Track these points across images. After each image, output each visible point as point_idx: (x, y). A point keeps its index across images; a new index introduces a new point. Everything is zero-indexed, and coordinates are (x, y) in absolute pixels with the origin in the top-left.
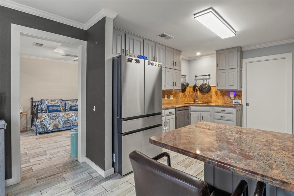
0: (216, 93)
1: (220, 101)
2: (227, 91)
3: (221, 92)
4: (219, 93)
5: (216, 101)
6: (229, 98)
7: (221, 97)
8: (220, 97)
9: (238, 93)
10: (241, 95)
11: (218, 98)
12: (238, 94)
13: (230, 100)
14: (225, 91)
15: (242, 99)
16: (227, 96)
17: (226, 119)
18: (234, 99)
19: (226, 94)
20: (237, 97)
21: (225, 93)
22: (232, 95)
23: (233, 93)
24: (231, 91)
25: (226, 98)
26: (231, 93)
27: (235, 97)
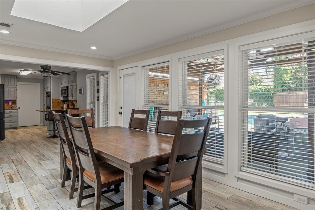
10: (16, 102)
12: (14, 102)
13: (8, 106)
15: (16, 105)
16: (6, 104)
17: (12, 116)
22: (10, 103)
23: (11, 101)
24: (9, 100)
26: (10, 101)
27: (12, 104)
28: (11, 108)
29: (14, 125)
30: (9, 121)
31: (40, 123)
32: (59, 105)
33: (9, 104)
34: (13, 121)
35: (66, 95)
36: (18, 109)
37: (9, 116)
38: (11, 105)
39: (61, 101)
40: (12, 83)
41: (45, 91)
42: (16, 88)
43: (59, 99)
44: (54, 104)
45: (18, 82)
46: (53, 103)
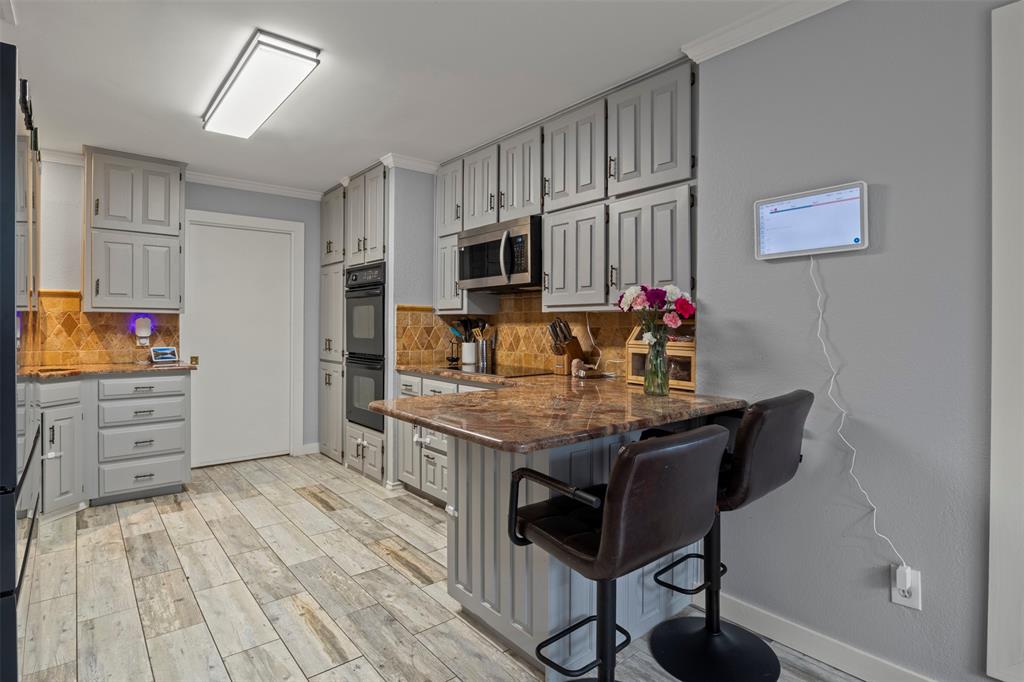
0: (69, 324)
1: (89, 354)
2: (118, 313)
3: (93, 317)
4: (83, 324)
5: (66, 356)
6: (129, 343)
7: (92, 338)
8: (89, 338)
9: (164, 324)
10: (176, 329)
11: (79, 345)
12: (165, 326)
13: (132, 349)
14: (112, 314)
15: (178, 344)
16: (119, 336)
17: (154, 416)
18: (148, 344)
19: (116, 328)
20: (160, 338)
21: (113, 324)
22: (143, 330)
23: (148, 321)
24: (138, 315)
25: (117, 342)
26: (140, 321)
27: (153, 338)
28: (150, 359)
29: (165, 472)
30: (130, 450)
31: (305, 441)
32: (429, 347)
33: (133, 335)
34: (156, 447)
35: (526, 278)
36: (186, 371)
37: (130, 417)
38: (146, 342)
39: (441, 322)
40: (157, 211)
41: (340, 268)
42: (174, 243)
43: (432, 310)
44: (404, 340)
45: (187, 210)
46: (402, 331)
